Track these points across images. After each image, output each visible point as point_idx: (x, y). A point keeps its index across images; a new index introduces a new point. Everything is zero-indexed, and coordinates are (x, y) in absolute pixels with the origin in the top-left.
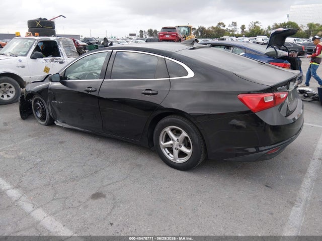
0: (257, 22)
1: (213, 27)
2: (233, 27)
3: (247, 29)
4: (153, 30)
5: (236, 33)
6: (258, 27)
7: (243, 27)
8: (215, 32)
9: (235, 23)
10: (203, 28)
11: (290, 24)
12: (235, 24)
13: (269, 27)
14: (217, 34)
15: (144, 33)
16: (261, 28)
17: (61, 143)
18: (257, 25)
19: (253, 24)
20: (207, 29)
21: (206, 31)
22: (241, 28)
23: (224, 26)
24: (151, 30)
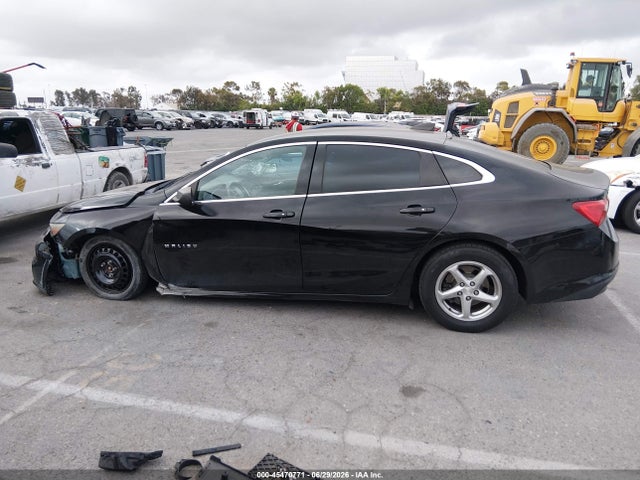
0: (297, 84)
1: (215, 89)
2: (255, 92)
3: (279, 97)
4: (88, 91)
5: (260, 102)
6: (298, 92)
7: (272, 92)
8: (222, 98)
9: (258, 84)
10: (197, 92)
11: (350, 88)
12: (256, 85)
13: (317, 94)
14: (225, 104)
15: (65, 97)
16: (304, 94)
17: (210, 325)
18: (296, 88)
19: (289, 86)
20: (204, 92)
21: (203, 96)
22: (269, 94)
23: (238, 89)
24: (82, 91)
